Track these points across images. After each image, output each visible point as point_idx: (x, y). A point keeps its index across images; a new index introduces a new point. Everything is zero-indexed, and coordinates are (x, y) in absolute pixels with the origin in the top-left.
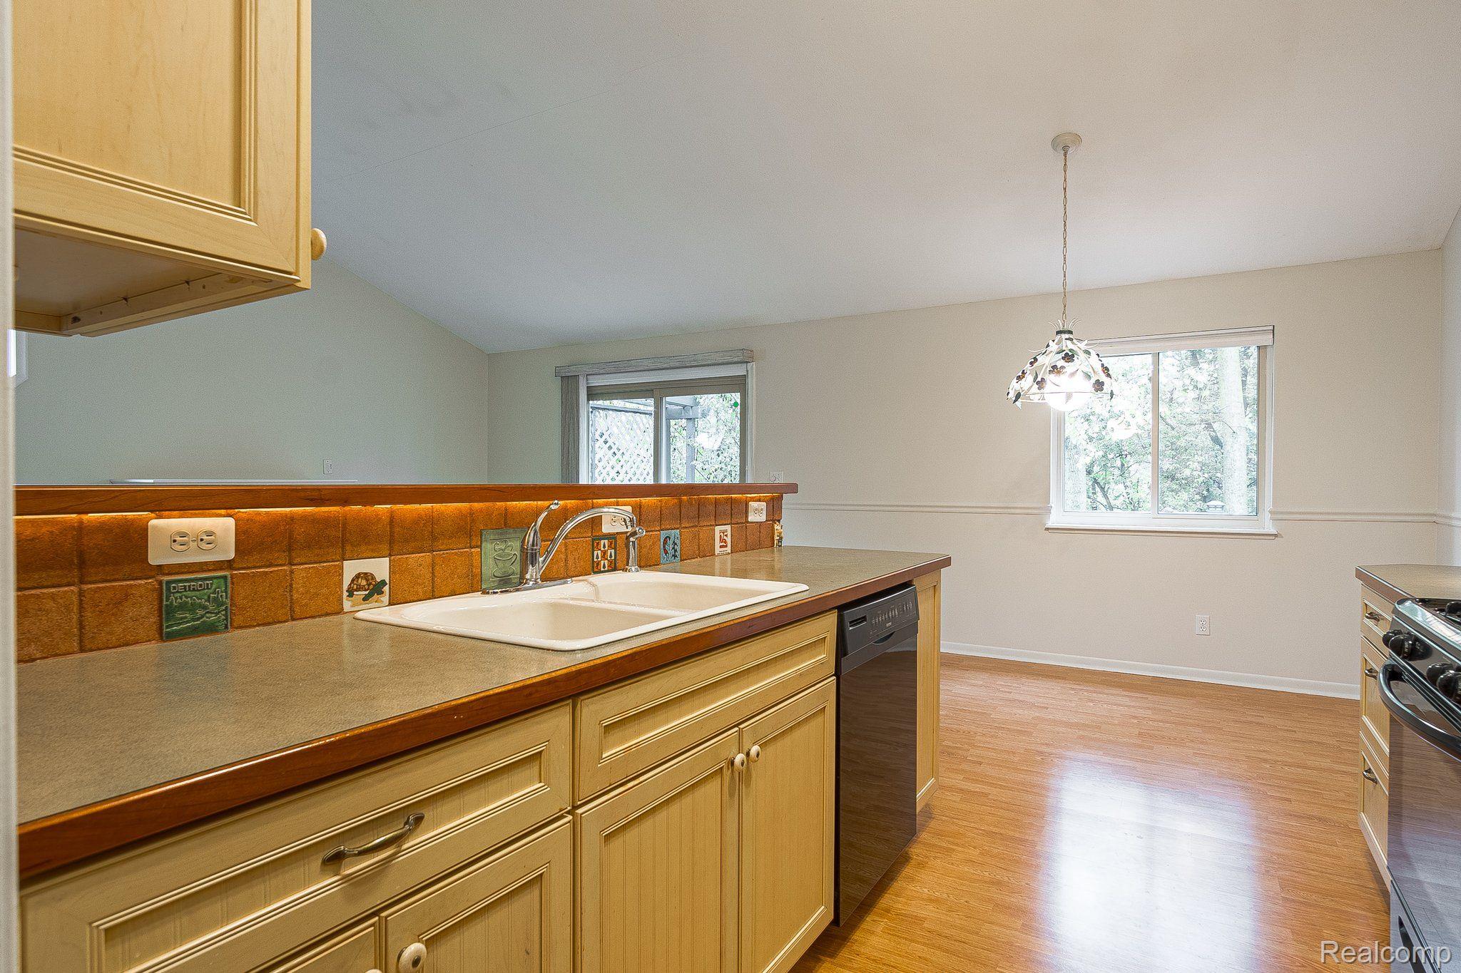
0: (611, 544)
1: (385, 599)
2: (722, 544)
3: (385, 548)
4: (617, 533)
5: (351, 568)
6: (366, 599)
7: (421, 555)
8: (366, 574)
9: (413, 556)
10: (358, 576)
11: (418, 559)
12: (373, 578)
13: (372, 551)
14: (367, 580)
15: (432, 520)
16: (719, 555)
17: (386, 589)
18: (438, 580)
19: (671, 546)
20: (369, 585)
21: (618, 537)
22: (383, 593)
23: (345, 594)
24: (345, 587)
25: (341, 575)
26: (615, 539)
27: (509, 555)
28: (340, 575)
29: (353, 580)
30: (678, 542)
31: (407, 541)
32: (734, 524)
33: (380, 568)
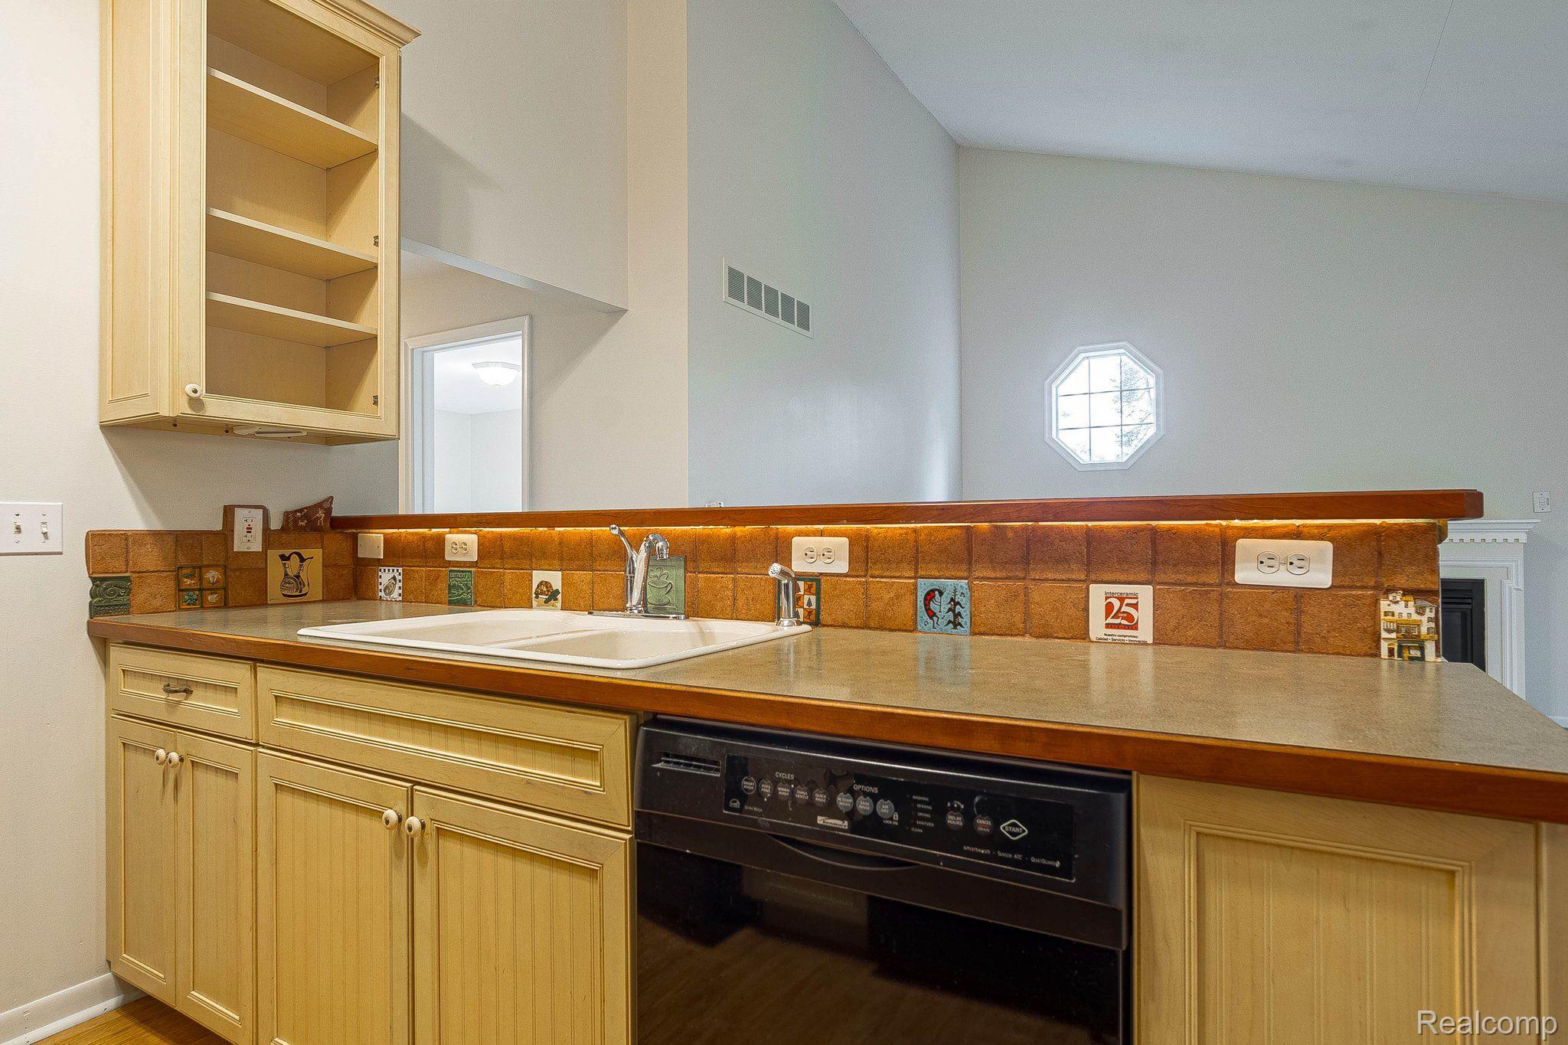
0: (810, 587)
1: (559, 604)
2: (1110, 621)
3: (556, 562)
4: (821, 574)
5: (538, 576)
6: (547, 601)
7: (585, 572)
8: (546, 582)
9: (578, 572)
10: (541, 583)
11: (582, 576)
12: (551, 586)
13: (550, 565)
14: (547, 588)
15: (591, 542)
16: (1099, 641)
17: (559, 597)
18: (596, 598)
19: (945, 607)
20: (548, 591)
21: (823, 579)
22: (557, 599)
23: (534, 595)
24: (534, 591)
25: (531, 580)
26: (818, 582)
27: (663, 583)
28: (529, 580)
29: (538, 586)
30: (963, 600)
31: (571, 559)
32: (1160, 583)
33: (555, 578)
